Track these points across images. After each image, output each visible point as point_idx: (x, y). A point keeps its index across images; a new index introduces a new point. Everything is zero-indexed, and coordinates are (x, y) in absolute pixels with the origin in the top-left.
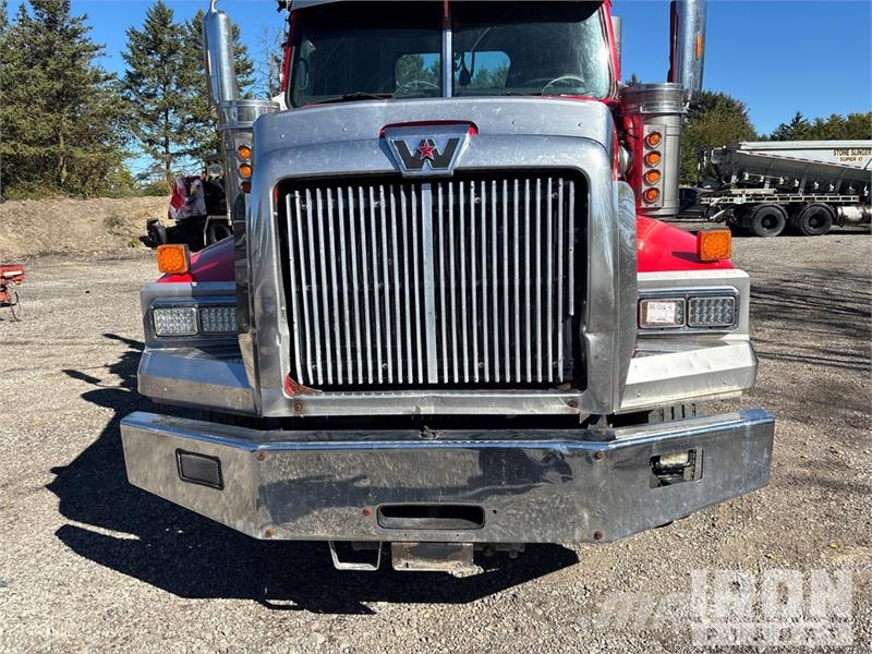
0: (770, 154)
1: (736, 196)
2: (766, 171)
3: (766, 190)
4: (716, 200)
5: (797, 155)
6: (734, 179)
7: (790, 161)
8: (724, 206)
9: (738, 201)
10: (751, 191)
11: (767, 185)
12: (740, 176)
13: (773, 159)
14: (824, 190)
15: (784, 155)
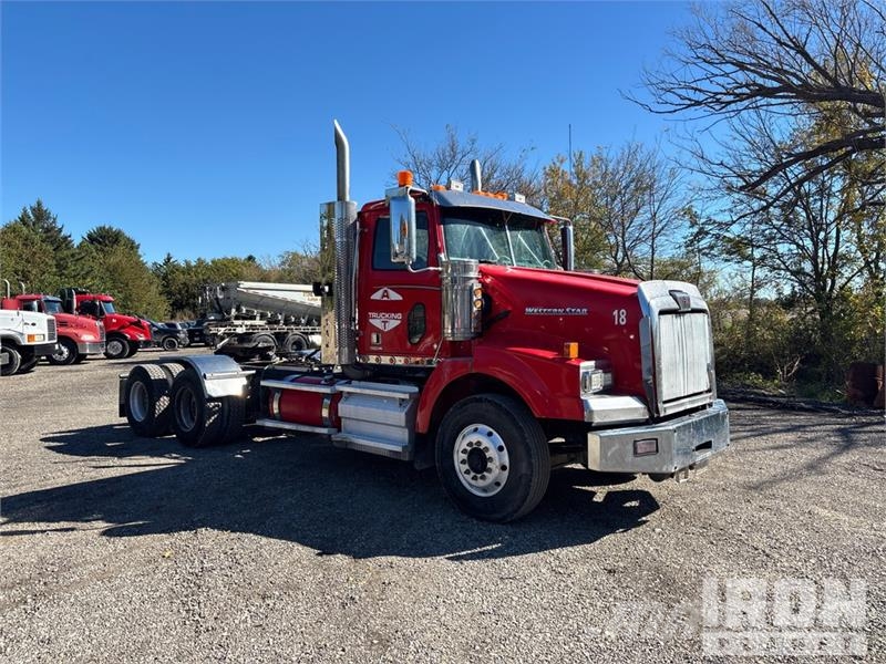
0: (261, 292)
1: (237, 326)
2: (257, 307)
3: (258, 322)
4: (222, 330)
5: (280, 295)
6: (233, 311)
7: (275, 299)
8: (229, 335)
9: (240, 330)
10: (248, 322)
11: (258, 318)
12: (238, 309)
13: (263, 297)
14: (297, 323)
15: (270, 294)
